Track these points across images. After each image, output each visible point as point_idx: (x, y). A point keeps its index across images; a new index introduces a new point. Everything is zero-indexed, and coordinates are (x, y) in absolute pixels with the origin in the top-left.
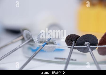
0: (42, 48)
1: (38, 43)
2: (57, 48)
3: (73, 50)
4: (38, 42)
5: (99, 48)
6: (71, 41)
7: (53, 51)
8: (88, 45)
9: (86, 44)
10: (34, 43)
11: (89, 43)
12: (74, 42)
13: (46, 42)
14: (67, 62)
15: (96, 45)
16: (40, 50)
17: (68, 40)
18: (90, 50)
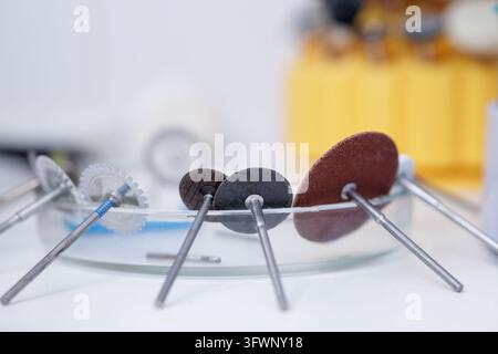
0: (96, 218)
1: (85, 203)
2: (149, 219)
3: (200, 225)
4: (86, 199)
5: (297, 216)
6: (200, 191)
7: (139, 232)
8: (254, 208)
9: (251, 203)
10: (74, 202)
11: (261, 200)
12: (209, 196)
13: (111, 199)
14: (172, 267)
15: (286, 204)
16: (85, 228)
17: (189, 190)
18: (260, 224)
